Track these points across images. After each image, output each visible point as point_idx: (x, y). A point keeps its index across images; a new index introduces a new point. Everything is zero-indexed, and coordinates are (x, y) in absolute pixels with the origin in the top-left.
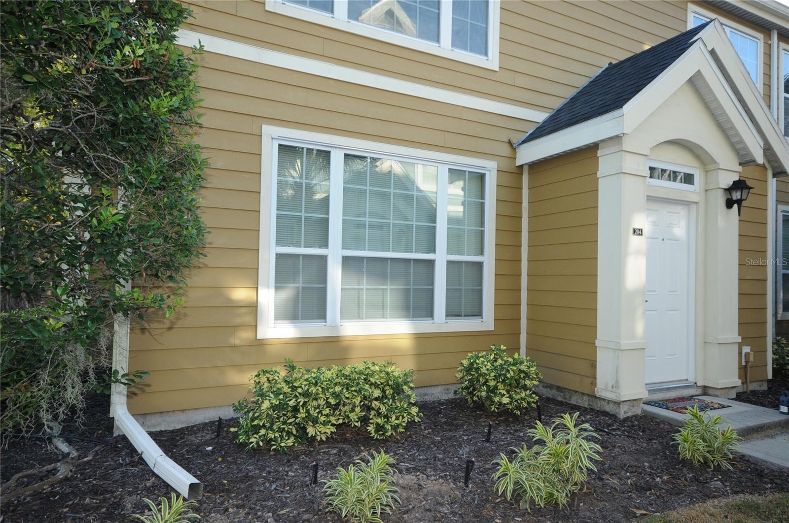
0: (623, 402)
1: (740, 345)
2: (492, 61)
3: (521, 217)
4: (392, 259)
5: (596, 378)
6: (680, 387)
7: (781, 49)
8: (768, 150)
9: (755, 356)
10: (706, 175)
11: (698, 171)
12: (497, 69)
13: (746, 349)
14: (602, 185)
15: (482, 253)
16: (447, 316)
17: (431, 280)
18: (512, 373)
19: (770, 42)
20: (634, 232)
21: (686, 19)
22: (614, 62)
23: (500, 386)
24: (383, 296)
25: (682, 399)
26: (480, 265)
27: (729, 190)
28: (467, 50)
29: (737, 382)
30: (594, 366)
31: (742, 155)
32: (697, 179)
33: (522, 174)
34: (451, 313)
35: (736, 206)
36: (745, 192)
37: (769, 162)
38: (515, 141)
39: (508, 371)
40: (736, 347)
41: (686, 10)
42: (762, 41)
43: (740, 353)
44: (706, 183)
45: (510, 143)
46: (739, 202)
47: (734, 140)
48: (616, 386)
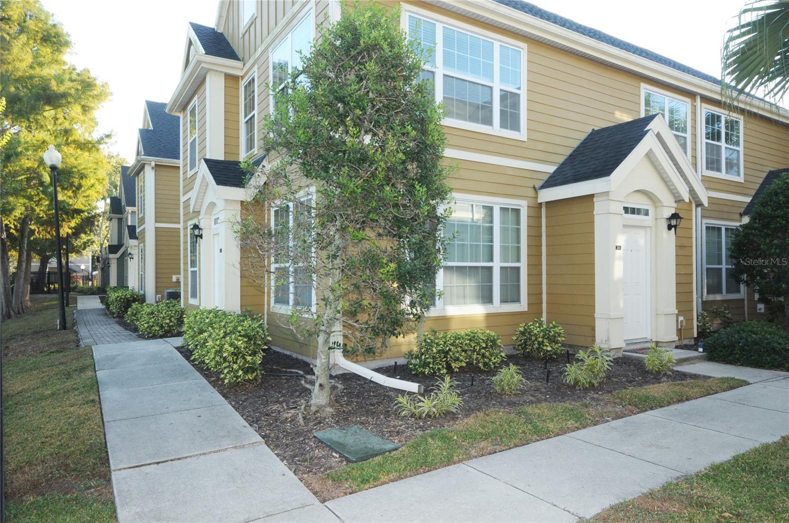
0: (612, 349)
1: (677, 315)
2: (522, 135)
3: (541, 236)
4: (470, 267)
5: (595, 337)
6: (643, 342)
7: (702, 108)
8: (692, 191)
9: (686, 323)
10: (656, 209)
11: (651, 207)
12: (526, 140)
13: (681, 318)
14: (597, 219)
15: (518, 260)
16: (501, 302)
17: (490, 279)
18: (553, 333)
19: (695, 104)
20: (617, 248)
21: (640, 94)
22: (596, 129)
23: (545, 341)
24: (464, 290)
25: (645, 349)
26: (518, 269)
27: (670, 219)
28: (507, 128)
29: (676, 338)
30: (593, 329)
31: (676, 197)
32: (650, 213)
33: (541, 208)
34: (504, 301)
35: (673, 229)
36: (678, 220)
37: (693, 198)
38: (537, 186)
39: (550, 332)
40: (675, 317)
41: (640, 88)
42: (690, 103)
43: (677, 321)
44: (656, 215)
45: (534, 188)
46: (675, 227)
47: (672, 187)
48: (608, 340)
